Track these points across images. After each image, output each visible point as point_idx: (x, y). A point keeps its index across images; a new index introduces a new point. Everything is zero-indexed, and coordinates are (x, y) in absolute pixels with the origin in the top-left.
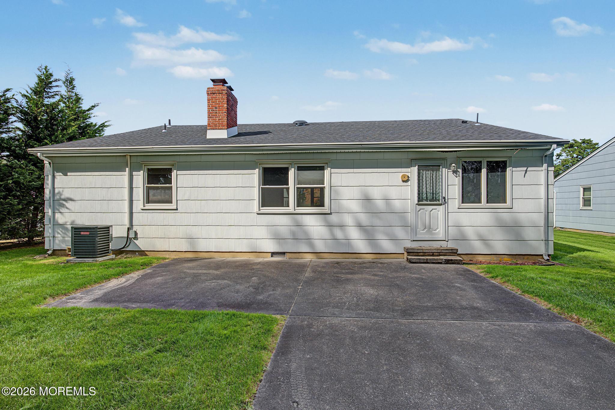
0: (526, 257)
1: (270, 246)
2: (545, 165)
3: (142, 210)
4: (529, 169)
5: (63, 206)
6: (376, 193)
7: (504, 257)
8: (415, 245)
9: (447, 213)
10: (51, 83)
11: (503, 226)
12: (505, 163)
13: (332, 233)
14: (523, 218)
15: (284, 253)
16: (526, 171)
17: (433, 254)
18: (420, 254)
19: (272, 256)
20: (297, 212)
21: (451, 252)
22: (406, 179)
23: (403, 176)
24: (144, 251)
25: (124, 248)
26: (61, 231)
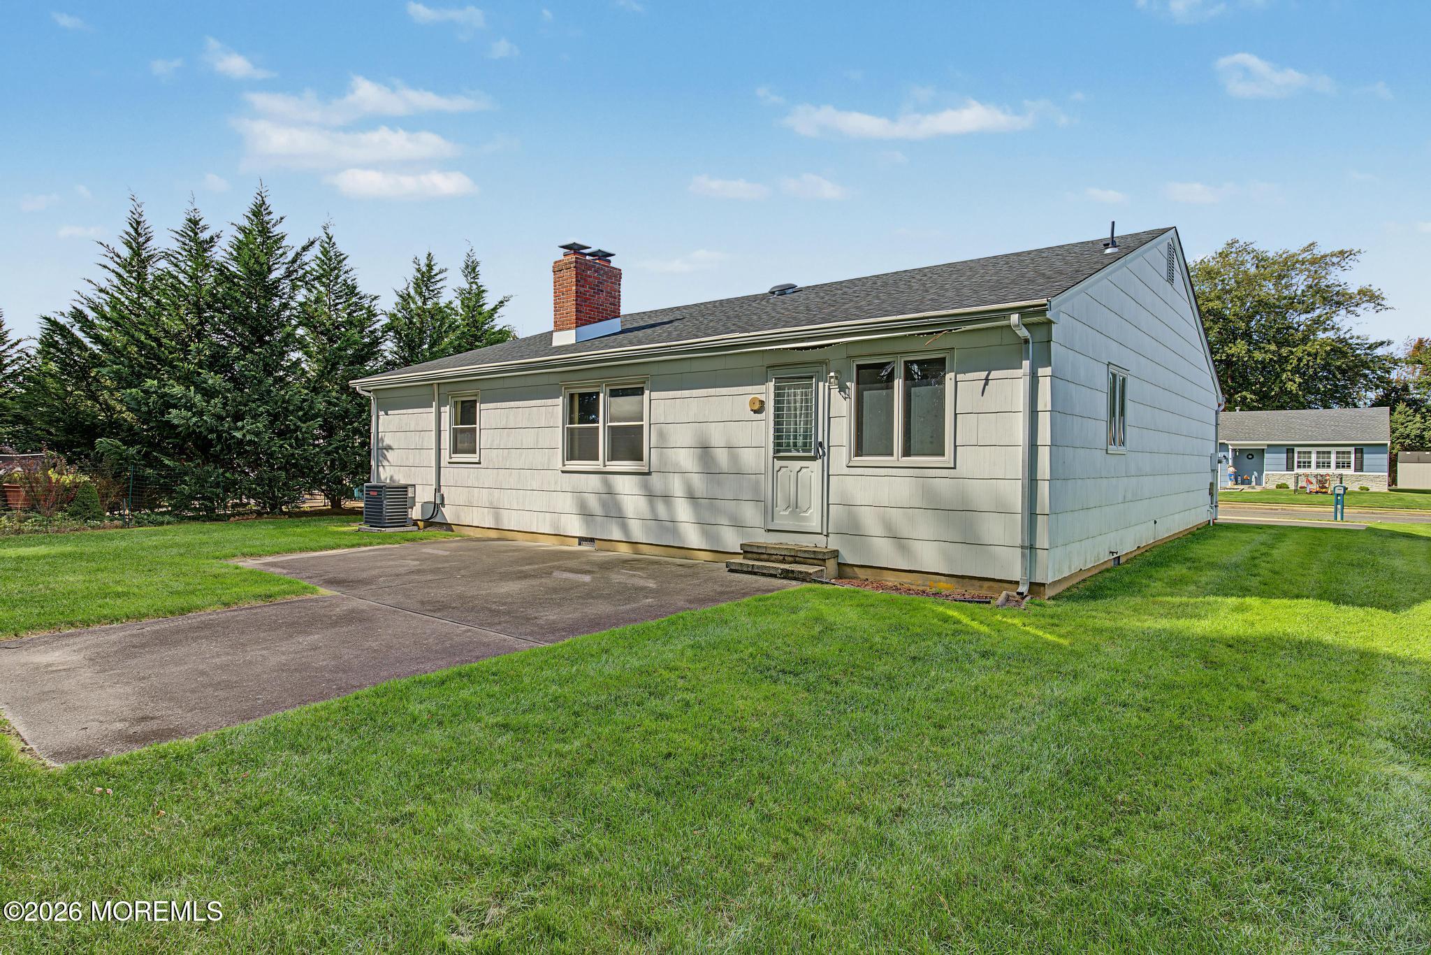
0: (986, 584)
1: (576, 527)
2: (1026, 364)
3: (449, 463)
4: (994, 374)
6: (717, 436)
7: (940, 581)
8: (771, 540)
9: (827, 477)
10: (433, 277)
11: (939, 508)
12: (942, 361)
13: (653, 509)
14: (979, 493)
15: (592, 540)
16: (987, 380)
17: (784, 558)
18: (762, 557)
19: (580, 544)
20: (608, 469)
21: (812, 556)
22: (756, 407)
23: (752, 402)
24: (450, 524)
25: (430, 518)
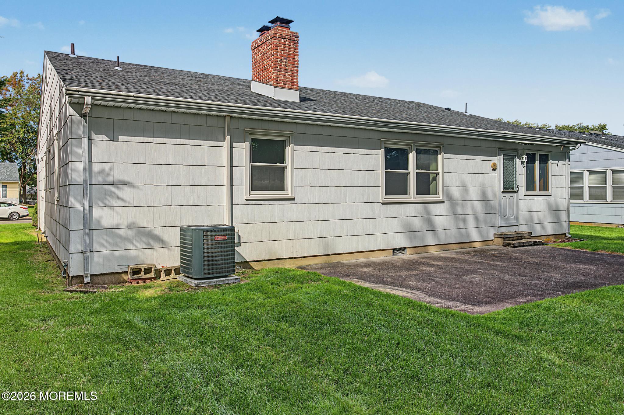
3: (247, 200)
5: (111, 194)
9: (518, 200)
11: (551, 210)
12: (548, 156)
15: (403, 249)
16: (558, 164)
19: (394, 253)
20: (417, 200)
23: (493, 164)
24: (248, 262)
26: (107, 241)
